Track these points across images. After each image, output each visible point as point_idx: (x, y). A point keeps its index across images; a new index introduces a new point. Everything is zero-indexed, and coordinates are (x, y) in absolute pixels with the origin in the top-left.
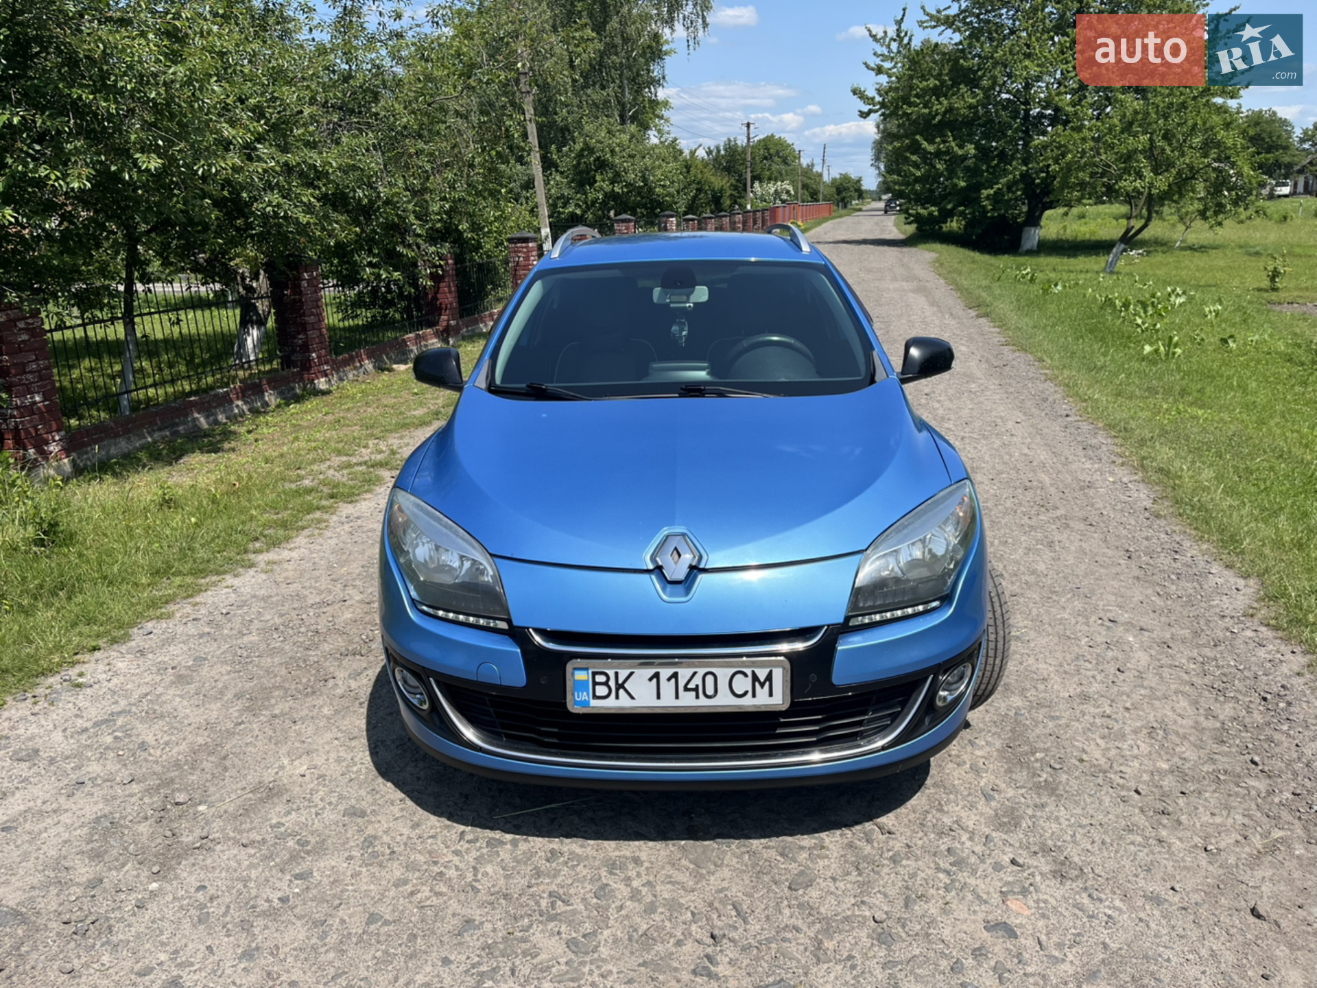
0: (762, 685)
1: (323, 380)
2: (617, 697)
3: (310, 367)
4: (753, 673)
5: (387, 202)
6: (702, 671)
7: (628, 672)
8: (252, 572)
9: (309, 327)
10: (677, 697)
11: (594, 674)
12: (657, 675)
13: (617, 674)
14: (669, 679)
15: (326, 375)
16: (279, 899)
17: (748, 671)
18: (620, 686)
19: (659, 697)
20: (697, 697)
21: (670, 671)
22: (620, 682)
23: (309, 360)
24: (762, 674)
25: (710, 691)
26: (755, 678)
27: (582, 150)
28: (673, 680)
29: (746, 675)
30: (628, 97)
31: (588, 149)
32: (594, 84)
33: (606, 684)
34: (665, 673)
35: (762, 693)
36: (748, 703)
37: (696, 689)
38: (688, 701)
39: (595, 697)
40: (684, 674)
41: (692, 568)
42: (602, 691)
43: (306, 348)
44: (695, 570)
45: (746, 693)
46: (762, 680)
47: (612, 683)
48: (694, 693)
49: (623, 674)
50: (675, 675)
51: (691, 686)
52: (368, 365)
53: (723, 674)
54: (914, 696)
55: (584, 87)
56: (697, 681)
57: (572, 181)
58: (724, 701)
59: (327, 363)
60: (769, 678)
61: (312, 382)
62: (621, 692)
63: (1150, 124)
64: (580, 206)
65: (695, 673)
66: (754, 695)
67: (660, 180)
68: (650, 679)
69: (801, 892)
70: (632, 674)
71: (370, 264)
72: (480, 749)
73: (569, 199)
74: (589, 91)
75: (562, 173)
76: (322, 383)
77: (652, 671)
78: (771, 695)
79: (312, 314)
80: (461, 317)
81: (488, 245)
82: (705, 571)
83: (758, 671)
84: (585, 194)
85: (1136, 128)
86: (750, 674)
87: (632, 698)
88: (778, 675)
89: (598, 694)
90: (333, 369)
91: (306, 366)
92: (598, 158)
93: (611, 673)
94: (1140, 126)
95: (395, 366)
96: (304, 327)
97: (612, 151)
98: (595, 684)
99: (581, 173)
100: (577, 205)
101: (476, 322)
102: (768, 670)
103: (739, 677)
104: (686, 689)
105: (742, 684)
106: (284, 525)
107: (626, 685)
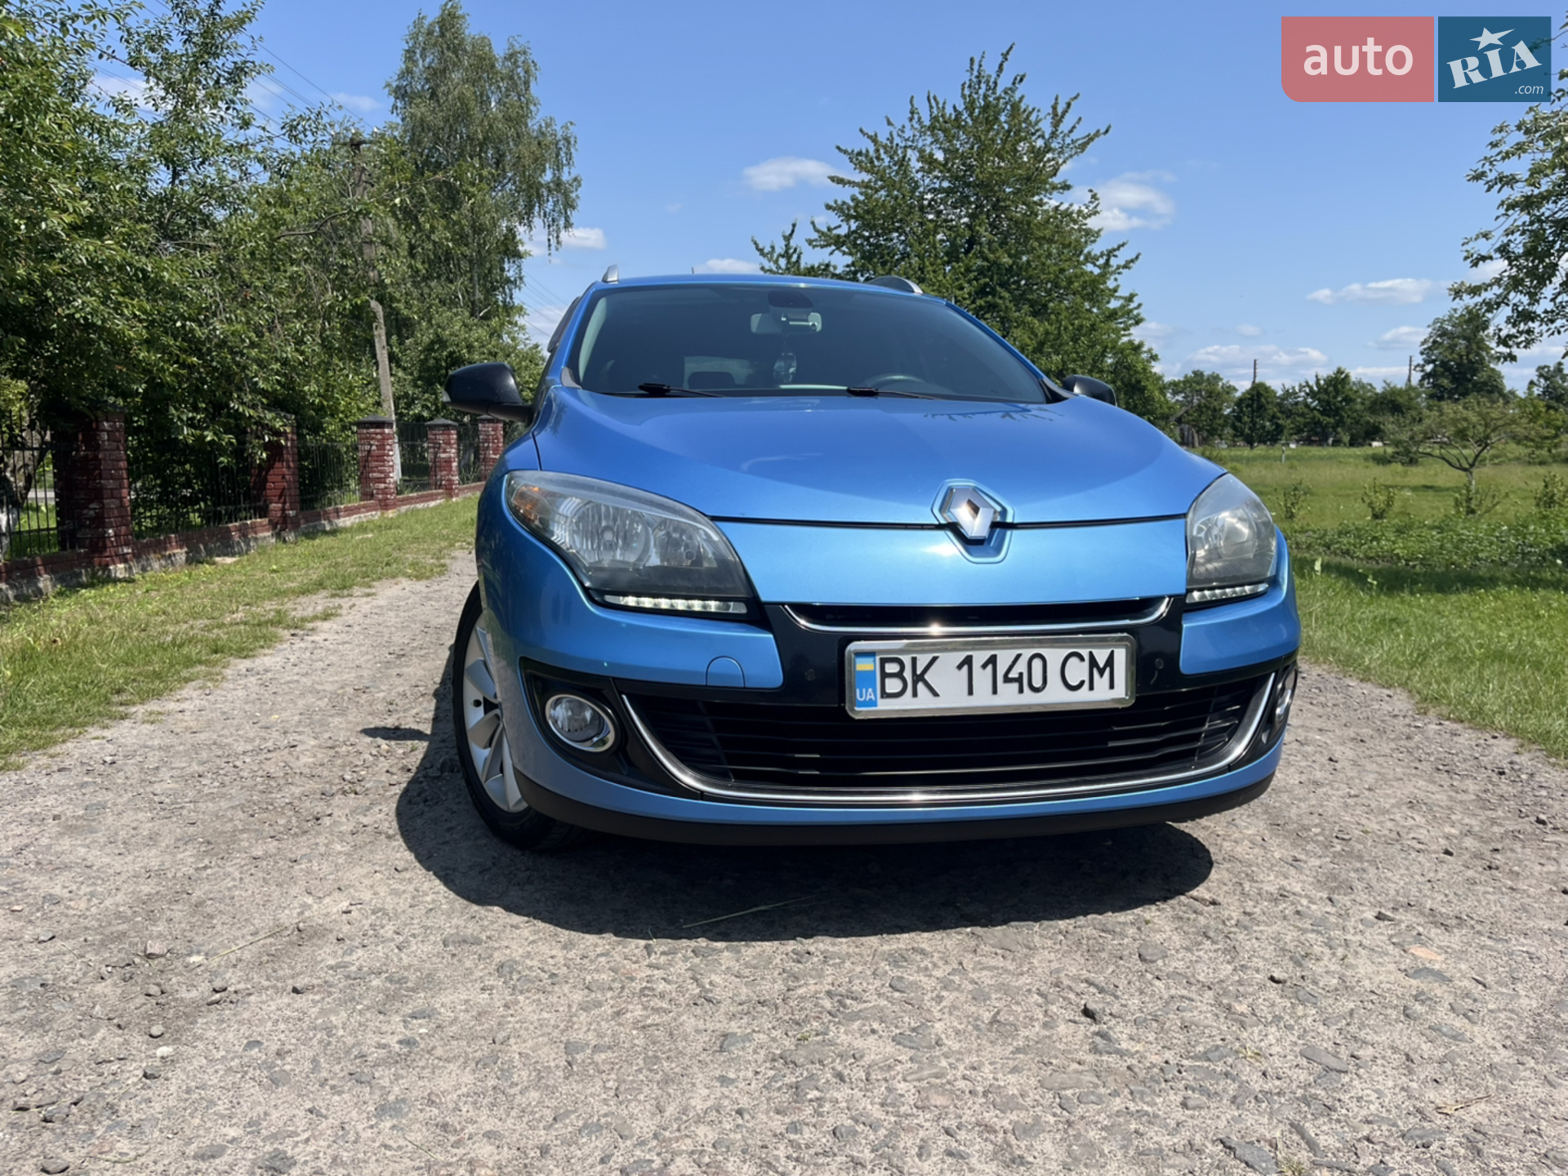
0: (1101, 672)
1: (121, 566)
2: (915, 694)
3: (105, 547)
4: (1091, 655)
5: (222, 344)
6: (1027, 653)
7: (929, 657)
8: (127, 723)
9: (106, 493)
10: (995, 692)
11: (883, 661)
12: (968, 661)
13: (914, 660)
14: (984, 666)
15: (125, 561)
16: (400, 1042)
17: (1085, 652)
18: (919, 678)
19: (971, 692)
20: (1021, 691)
21: (987, 655)
22: (919, 672)
23: (103, 537)
24: (1101, 656)
25: (1037, 683)
26: (1093, 662)
27: (432, 343)
28: (990, 667)
29: (1082, 659)
30: (479, 296)
31: (440, 341)
32: (439, 277)
33: (899, 675)
34: (980, 657)
35: (1101, 682)
36: (1083, 697)
37: (1019, 680)
38: (1009, 698)
39: (885, 695)
40: (1005, 657)
41: (994, 525)
42: (893, 685)
43: (100, 522)
44: (1000, 526)
45: (1082, 683)
46: (1101, 665)
47: (908, 674)
48: (1016, 686)
49: (923, 660)
50: (993, 660)
51: (1013, 674)
52: (180, 554)
53: (1055, 656)
54: (1253, 700)
55: (425, 279)
56: (1021, 667)
57: (420, 378)
58: (1055, 696)
59: (127, 544)
60: (1110, 662)
61: (105, 567)
62: (920, 686)
63: (1061, 345)
64: (427, 408)
65: (1018, 656)
66: (1091, 688)
67: (527, 382)
68: (960, 667)
69: (1160, 963)
70: (934, 659)
71: (191, 423)
72: (702, 795)
73: (413, 399)
74: (433, 284)
75: (404, 369)
76: (119, 571)
77: (962, 656)
78: (1112, 686)
79: (112, 477)
80: (302, 509)
81: (331, 426)
82: (1013, 526)
83: (1096, 652)
84: (435, 393)
85: (1047, 349)
86: (1086, 657)
87: (936, 694)
88: (1121, 656)
89: (888, 690)
90: (134, 555)
91: (98, 546)
92: (451, 353)
93: (906, 659)
94: (1052, 346)
95: (217, 559)
96: (98, 494)
97: (470, 347)
98: (885, 675)
99: (429, 369)
100: (425, 407)
101: (318, 517)
102: (1109, 651)
103: (1074, 660)
104: (1007, 680)
105: (1078, 671)
106: (157, 675)
107: (926, 677)
